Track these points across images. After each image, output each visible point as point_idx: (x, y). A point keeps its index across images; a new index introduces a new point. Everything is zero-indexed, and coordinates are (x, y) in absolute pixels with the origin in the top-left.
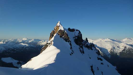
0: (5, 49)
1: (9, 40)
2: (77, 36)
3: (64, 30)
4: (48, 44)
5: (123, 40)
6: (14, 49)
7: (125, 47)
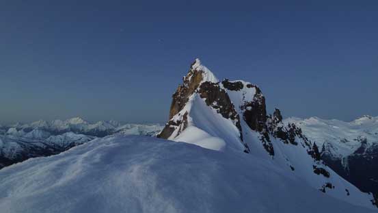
0: (22, 149)
1: (32, 124)
2: (252, 103)
3: (217, 84)
4: (174, 124)
5: (356, 120)
6: (47, 148)
7: (365, 142)
